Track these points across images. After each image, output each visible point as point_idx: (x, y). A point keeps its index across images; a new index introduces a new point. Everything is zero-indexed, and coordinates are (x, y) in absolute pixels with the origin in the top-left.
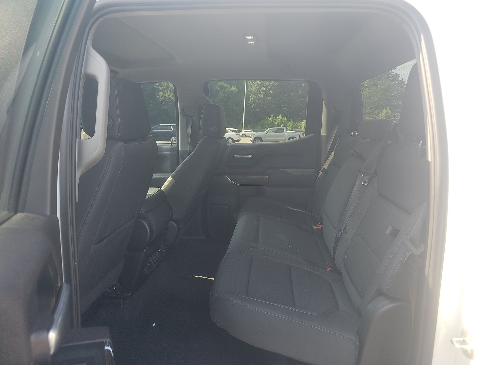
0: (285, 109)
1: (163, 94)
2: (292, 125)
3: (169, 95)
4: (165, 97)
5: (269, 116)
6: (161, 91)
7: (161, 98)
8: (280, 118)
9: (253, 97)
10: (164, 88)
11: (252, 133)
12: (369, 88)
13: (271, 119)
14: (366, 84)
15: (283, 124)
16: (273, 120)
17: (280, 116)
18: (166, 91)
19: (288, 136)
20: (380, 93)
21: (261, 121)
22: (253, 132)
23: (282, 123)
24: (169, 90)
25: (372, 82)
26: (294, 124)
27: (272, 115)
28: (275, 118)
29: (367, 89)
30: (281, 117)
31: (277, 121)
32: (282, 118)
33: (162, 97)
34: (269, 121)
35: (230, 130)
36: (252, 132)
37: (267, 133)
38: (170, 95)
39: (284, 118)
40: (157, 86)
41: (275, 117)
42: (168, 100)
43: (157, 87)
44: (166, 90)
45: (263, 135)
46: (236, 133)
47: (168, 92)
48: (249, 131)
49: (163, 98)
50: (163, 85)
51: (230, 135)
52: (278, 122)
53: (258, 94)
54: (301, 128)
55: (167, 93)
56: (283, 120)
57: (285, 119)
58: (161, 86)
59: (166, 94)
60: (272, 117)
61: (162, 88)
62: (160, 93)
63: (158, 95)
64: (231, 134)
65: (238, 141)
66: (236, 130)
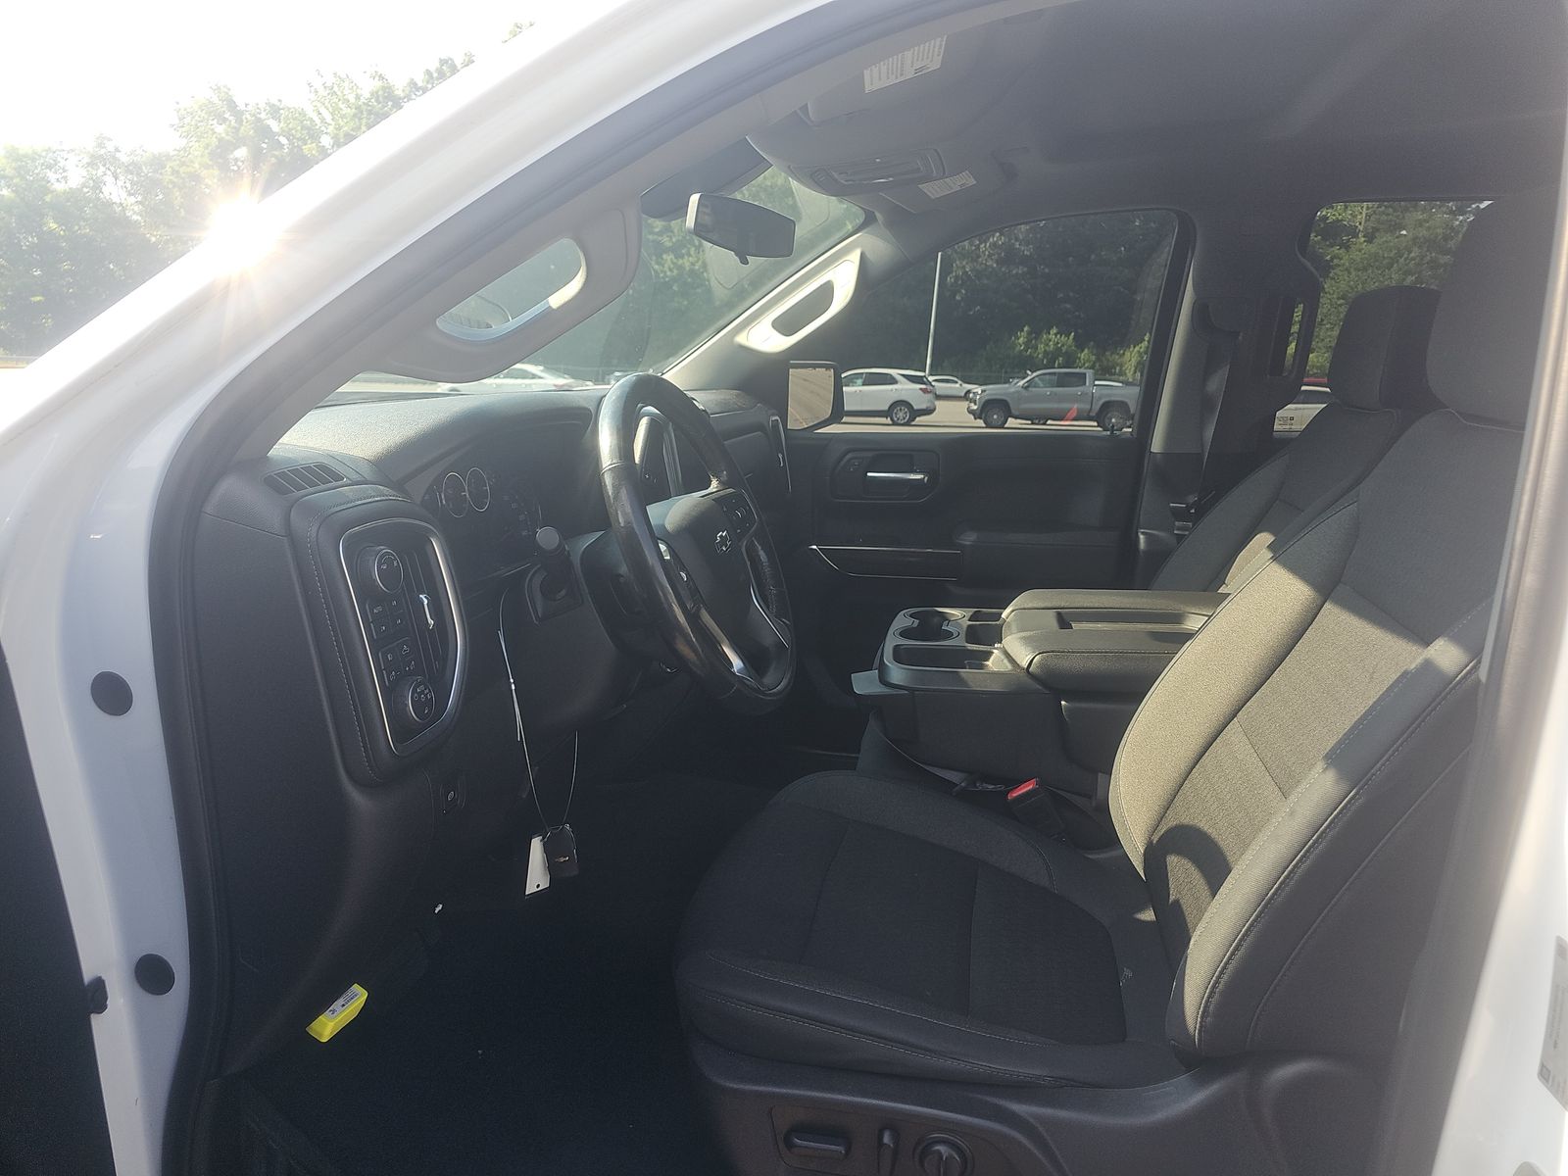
0: (1068, 306)
1: (675, 261)
2: (1094, 363)
3: (693, 264)
4: (681, 268)
5: (1014, 328)
6: (667, 250)
7: (669, 273)
8: (1053, 338)
9: (964, 267)
10: (678, 241)
11: (957, 385)
12: (1370, 238)
13: (1021, 340)
14: (1360, 224)
15: (1061, 359)
16: (1027, 344)
17: (1054, 330)
18: (683, 251)
19: (1100, 398)
20: (1412, 255)
21: (988, 347)
22: (960, 382)
23: (1058, 352)
24: (695, 246)
25: (1384, 217)
26: (1098, 359)
27: (1026, 329)
28: (1036, 338)
29: (1363, 239)
30: (1056, 335)
31: (1041, 347)
32: (1058, 336)
33: (670, 270)
34: (1014, 349)
35: (903, 375)
36: (957, 382)
37: (1028, 387)
38: (697, 262)
39: (1068, 336)
40: (658, 234)
41: (1036, 334)
42: (689, 280)
43: (655, 237)
44: (685, 246)
45: (1014, 393)
46: (923, 386)
47: (692, 253)
48: (947, 381)
49: (675, 272)
50: (676, 231)
51: (903, 392)
52: (1045, 350)
53: (979, 257)
54: (1124, 374)
55: (689, 255)
56: (1063, 345)
57: (1068, 341)
58: (669, 234)
59: (685, 261)
60: (1024, 334)
61: (674, 240)
62: (664, 256)
63: (658, 263)
64: (906, 390)
65: (929, 411)
66: (922, 377)
